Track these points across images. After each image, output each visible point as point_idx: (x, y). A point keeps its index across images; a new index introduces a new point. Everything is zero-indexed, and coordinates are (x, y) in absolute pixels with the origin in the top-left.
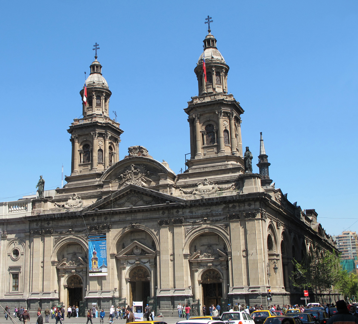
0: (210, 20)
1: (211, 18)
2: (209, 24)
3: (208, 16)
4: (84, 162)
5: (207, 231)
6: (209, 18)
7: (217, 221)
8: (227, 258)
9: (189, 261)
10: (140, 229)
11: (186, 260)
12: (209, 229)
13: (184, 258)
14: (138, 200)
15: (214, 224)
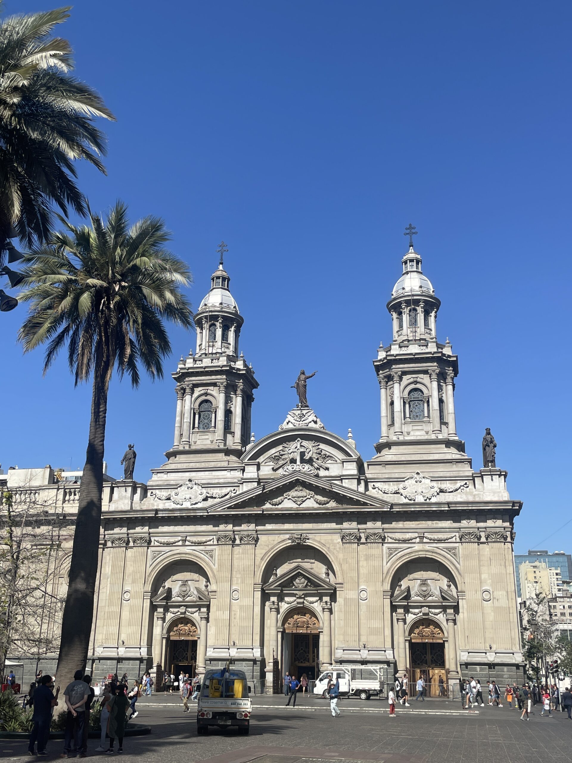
0: (413, 231)
1: (414, 228)
2: (411, 236)
3: (410, 225)
4: (198, 428)
5: (422, 554)
6: (411, 228)
7: (440, 541)
8: (455, 602)
9: (391, 602)
10: (308, 544)
11: (387, 602)
12: (427, 553)
13: (384, 597)
14: (306, 497)
15: (435, 545)
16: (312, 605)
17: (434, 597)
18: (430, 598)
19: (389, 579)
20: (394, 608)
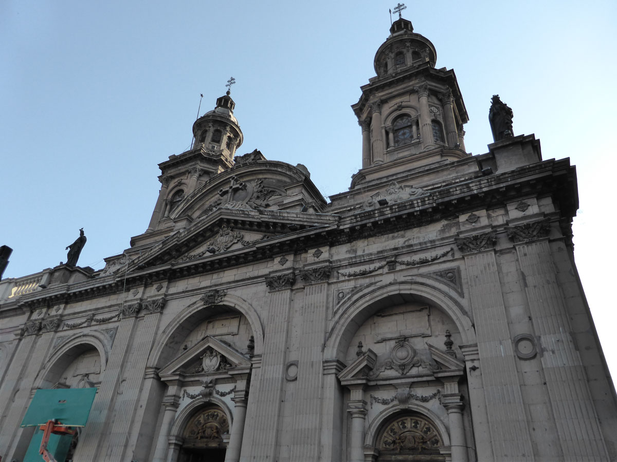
1: (403, 5)
4: (167, 217)
6: (400, 6)
7: (424, 262)
8: (459, 370)
9: (339, 381)
10: (225, 303)
11: (331, 380)
12: (402, 287)
13: (326, 372)
14: (231, 241)
15: (415, 271)
16: (223, 398)
17: (420, 368)
18: (414, 371)
19: (335, 340)
20: (344, 390)
